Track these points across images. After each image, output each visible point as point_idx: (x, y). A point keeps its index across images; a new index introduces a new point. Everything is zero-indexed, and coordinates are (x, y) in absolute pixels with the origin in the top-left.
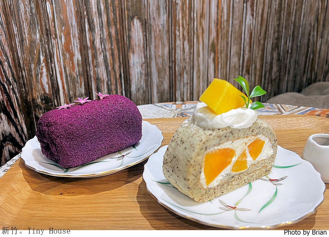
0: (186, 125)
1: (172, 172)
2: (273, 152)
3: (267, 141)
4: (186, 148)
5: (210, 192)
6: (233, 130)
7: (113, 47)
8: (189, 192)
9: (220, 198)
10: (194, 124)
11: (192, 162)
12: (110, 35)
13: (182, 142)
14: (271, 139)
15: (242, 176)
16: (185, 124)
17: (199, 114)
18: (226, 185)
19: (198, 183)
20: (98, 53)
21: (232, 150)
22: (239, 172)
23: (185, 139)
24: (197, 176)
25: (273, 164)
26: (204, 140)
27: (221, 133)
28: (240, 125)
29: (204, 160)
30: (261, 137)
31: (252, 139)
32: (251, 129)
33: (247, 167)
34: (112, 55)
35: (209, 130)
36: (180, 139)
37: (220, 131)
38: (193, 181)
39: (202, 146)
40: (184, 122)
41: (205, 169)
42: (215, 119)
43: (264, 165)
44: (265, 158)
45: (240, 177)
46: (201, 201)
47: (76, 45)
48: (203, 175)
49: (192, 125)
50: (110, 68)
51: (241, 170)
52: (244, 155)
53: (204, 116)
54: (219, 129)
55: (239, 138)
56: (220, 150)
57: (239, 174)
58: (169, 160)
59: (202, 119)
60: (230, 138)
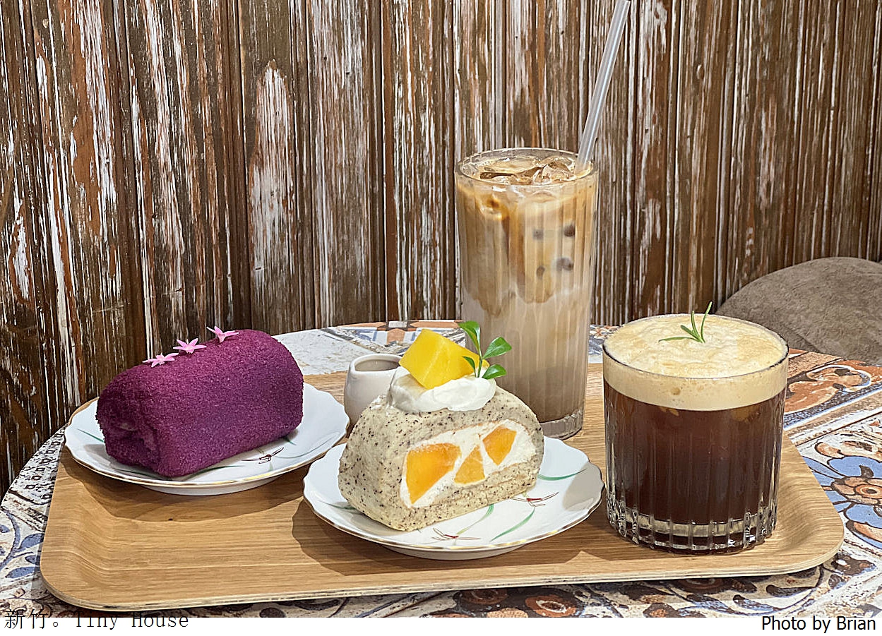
0: (378, 406)
1: (354, 484)
2: (534, 450)
3: (520, 430)
4: (376, 444)
5: (417, 515)
6: (452, 413)
7: (203, 156)
8: (382, 513)
9: (436, 526)
10: (390, 405)
11: (386, 464)
12: (196, 122)
13: (371, 434)
14: (529, 428)
15: (474, 490)
16: (376, 404)
17: (398, 387)
18: (446, 505)
19: (397, 498)
20: (163, 176)
21: (455, 447)
22: (469, 484)
23: (375, 429)
24: (394, 488)
25: (535, 471)
26: (404, 431)
27: (432, 418)
28: (463, 405)
29: (406, 461)
30: (507, 424)
31: (492, 427)
32: (486, 412)
33: (484, 476)
34: (202, 178)
35: (413, 414)
36: (367, 430)
37: (431, 415)
38: (388, 494)
39: (402, 439)
40: (374, 402)
41: (407, 476)
42: (422, 397)
43: (517, 473)
44: (520, 462)
45: (470, 494)
46: (403, 529)
47: (104, 162)
48: (404, 487)
49: (388, 405)
50: (193, 217)
51: (472, 480)
52: (476, 453)
53: (407, 393)
54: (430, 413)
55: (464, 426)
56: (432, 446)
57: (469, 488)
58: (350, 464)
59: (404, 397)
60: (448, 427)
